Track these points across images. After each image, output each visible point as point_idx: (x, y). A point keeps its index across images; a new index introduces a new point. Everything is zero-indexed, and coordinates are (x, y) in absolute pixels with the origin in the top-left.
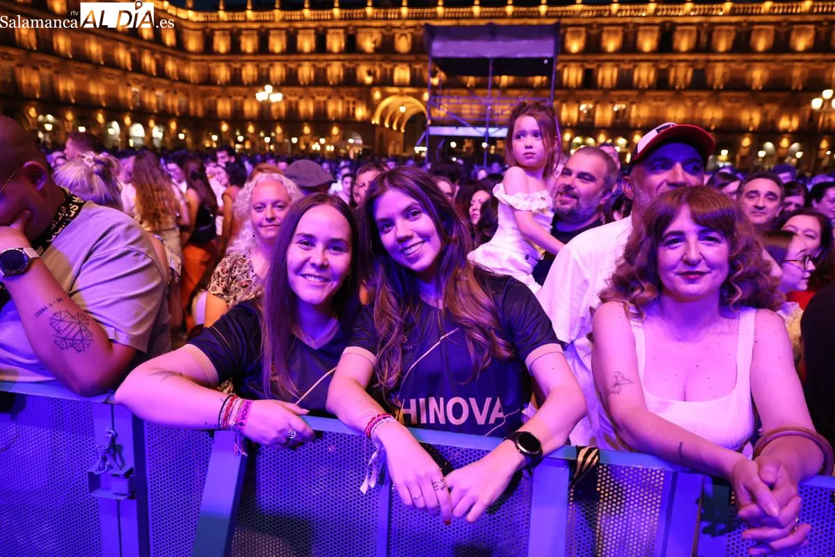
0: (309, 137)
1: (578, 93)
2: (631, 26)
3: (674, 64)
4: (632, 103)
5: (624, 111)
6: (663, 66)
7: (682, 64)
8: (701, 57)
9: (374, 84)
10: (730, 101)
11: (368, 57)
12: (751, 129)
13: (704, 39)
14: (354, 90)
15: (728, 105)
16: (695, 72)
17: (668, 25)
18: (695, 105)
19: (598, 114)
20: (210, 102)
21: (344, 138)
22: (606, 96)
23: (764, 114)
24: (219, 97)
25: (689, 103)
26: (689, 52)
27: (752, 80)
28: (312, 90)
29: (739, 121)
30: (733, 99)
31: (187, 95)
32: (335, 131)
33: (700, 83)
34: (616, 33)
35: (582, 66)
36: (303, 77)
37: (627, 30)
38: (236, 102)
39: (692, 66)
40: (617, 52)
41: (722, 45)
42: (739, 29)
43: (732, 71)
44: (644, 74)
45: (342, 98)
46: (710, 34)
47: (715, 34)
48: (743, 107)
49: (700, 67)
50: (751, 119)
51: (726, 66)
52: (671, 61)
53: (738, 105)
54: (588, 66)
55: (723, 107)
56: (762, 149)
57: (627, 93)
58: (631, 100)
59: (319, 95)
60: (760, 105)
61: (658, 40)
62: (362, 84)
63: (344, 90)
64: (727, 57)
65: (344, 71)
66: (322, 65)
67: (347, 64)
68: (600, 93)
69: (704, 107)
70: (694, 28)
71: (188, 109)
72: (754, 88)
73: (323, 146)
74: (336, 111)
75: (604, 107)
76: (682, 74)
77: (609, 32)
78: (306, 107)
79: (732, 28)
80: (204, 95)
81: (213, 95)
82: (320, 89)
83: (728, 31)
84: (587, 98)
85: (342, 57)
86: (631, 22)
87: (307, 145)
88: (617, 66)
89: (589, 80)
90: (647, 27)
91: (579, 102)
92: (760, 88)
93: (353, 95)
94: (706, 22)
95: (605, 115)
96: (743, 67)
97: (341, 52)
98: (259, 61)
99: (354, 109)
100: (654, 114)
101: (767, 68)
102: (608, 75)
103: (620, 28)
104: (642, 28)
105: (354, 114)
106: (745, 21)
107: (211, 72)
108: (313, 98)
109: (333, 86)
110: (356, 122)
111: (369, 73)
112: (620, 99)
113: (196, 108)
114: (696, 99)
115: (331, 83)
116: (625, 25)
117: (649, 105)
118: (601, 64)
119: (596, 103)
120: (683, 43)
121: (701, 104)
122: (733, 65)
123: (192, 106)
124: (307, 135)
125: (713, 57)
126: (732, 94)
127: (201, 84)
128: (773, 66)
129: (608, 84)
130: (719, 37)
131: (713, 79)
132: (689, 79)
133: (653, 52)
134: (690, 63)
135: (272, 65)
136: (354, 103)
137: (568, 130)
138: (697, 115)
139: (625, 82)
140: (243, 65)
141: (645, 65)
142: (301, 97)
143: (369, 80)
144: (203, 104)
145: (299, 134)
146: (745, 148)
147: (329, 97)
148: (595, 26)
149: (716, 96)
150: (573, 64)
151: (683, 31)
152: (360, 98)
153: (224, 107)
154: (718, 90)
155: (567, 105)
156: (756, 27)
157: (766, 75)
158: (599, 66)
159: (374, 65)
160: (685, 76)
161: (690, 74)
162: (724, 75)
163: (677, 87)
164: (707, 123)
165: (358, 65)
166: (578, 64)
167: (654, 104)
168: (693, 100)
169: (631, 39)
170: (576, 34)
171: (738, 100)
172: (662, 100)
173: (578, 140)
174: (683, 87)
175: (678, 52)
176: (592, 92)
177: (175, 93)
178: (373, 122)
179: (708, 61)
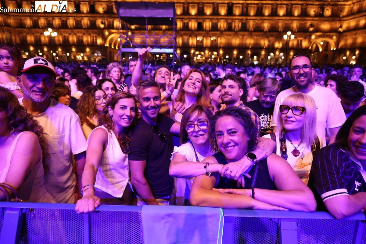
0: (75, 53)
1: (196, 32)
2: (216, 4)
3: (234, 20)
4: (218, 37)
5: (215, 40)
6: (230, 21)
7: (237, 21)
8: (244, 18)
9: (105, 28)
10: (256, 36)
11: (101, 15)
12: (265, 47)
13: (245, 10)
14: (95, 31)
15: (256, 38)
16: (242, 24)
17: (230, 4)
18: (243, 37)
19: (205, 42)
20: (23, 36)
21: (93, 53)
22: (207, 34)
23: (269, 41)
24: (27, 34)
25: (241, 37)
26: (240, 15)
27: (264, 27)
28: (75, 30)
29: (260, 44)
30: (257, 35)
31: (10, 33)
32: (88, 50)
33: (244, 28)
34: (210, 7)
35: (197, 21)
36: (70, 24)
37: (214, 6)
38: (36, 36)
39: (240, 21)
40: (211, 15)
41: (252, 13)
42: (258, 6)
43: (256, 24)
44: (222, 25)
45: (90, 35)
46: (247, 8)
47: (249, 8)
48: (261, 38)
49: (244, 22)
50: (265, 43)
51: (254, 22)
52: (232, 19)
53: (259, 38)
54: (199, 21)
55: (254, 38)
56: (269, 55)
57: (216, 32)
58: (217, 36)
59: (78, 33)
60: (268, 37)
61: (227, 10)
62: (99, 28)
63: (90, 31)
64: (254, 18)
65: (90, 22)
66: (79, 19)
67: (91, 19)
68: (205, 32)
69: (246, 38)
70: (241, 5)
71: (11, 39)
72: (265, 30)
73: (83, 57)
74: (87, 41)
75: (207, 38)
76: (237, 25)
77: (207, 6)
78: (73, 39)
79: (255, 6)
80: (19, 33)
81: (24, 33)
82: (79, 30)
83: (254, 7)
84: (200, 35)
85: (88, 15)
86: (216, 2)
87: (75, 57)
88: (211, 21)
89: (200, 27)
90: (222, 5)
91: (196, 36)
92: (267, 31)
93: (95, 33)
94: (245, 3)
95: (207, 42)
96: (260, 22)
97: (88, 13)
98: (47, 16)
99: (96, 40)
100: (227, 42)
101: (269, 23)
102: (208, 25)
103: (211, 5)
104: (220, 5)
105: (96, 42)
106: (260, 3)
107: (23, 22)
108: (76, 34)
109: (85, 29)
110: (97, 46)
111: (102, 23)
112: (213, 35)
113: (15, 39)
114: (243, 35)
115: (84, 27)
116: (213, 3)
117: (225, 38)
118: (204, 20)
119: (204, 37)
120: (237, 12)
121: (245, 37)
122: (257, 21)
123: (13, 38)
124: (74, 52)
125: (249, 18)
126: (257, 33)
127: (17, 27)
128: (272, 22)
129: (208, 28)
130: (250, 10)
131: (249, 27)
132: (240, 27)
133: (225, 15)
134: (240, 20)
135: (54, 19)
136: (96, 37)
137: (193, 48)
138: (244, 42)
139: (215, 28)
140: (39, 18)
141: (222, 21)
142: (70, 34)
143: (102, 26)
144: (19, 37)
145: (71, 52)
146: (263, 55)
147: (84, 34)
148: (201, 3)
149: (251, 34)
150: (193, 20)
151: (236, 7)
152: (99, 35)
153: (30, 38)
154: (251, 31)
155: (192, 38)
156: (264, 6)
157: (269, 25)
158: (204, 21)
159: (104, 19)
160: (238, 26)
161: (240, 25)
162: (253, 25)
163: (235, 30)
164: (248, 45)
165: (96, 19)
166: (195, 20)
167: (227, 37)
168: (242, 36)
169: (216, 9)
170: (193, 7)
171: (259, 36)
172: (230, 36)
173: (197, 53)
174: (238, 30)
175: (235, 15)
176: (201, 32)
177: (4, 32)
178: (106, 46)
179: (247, 19)
